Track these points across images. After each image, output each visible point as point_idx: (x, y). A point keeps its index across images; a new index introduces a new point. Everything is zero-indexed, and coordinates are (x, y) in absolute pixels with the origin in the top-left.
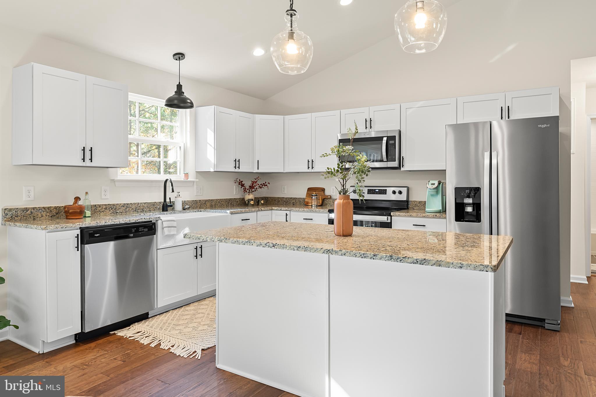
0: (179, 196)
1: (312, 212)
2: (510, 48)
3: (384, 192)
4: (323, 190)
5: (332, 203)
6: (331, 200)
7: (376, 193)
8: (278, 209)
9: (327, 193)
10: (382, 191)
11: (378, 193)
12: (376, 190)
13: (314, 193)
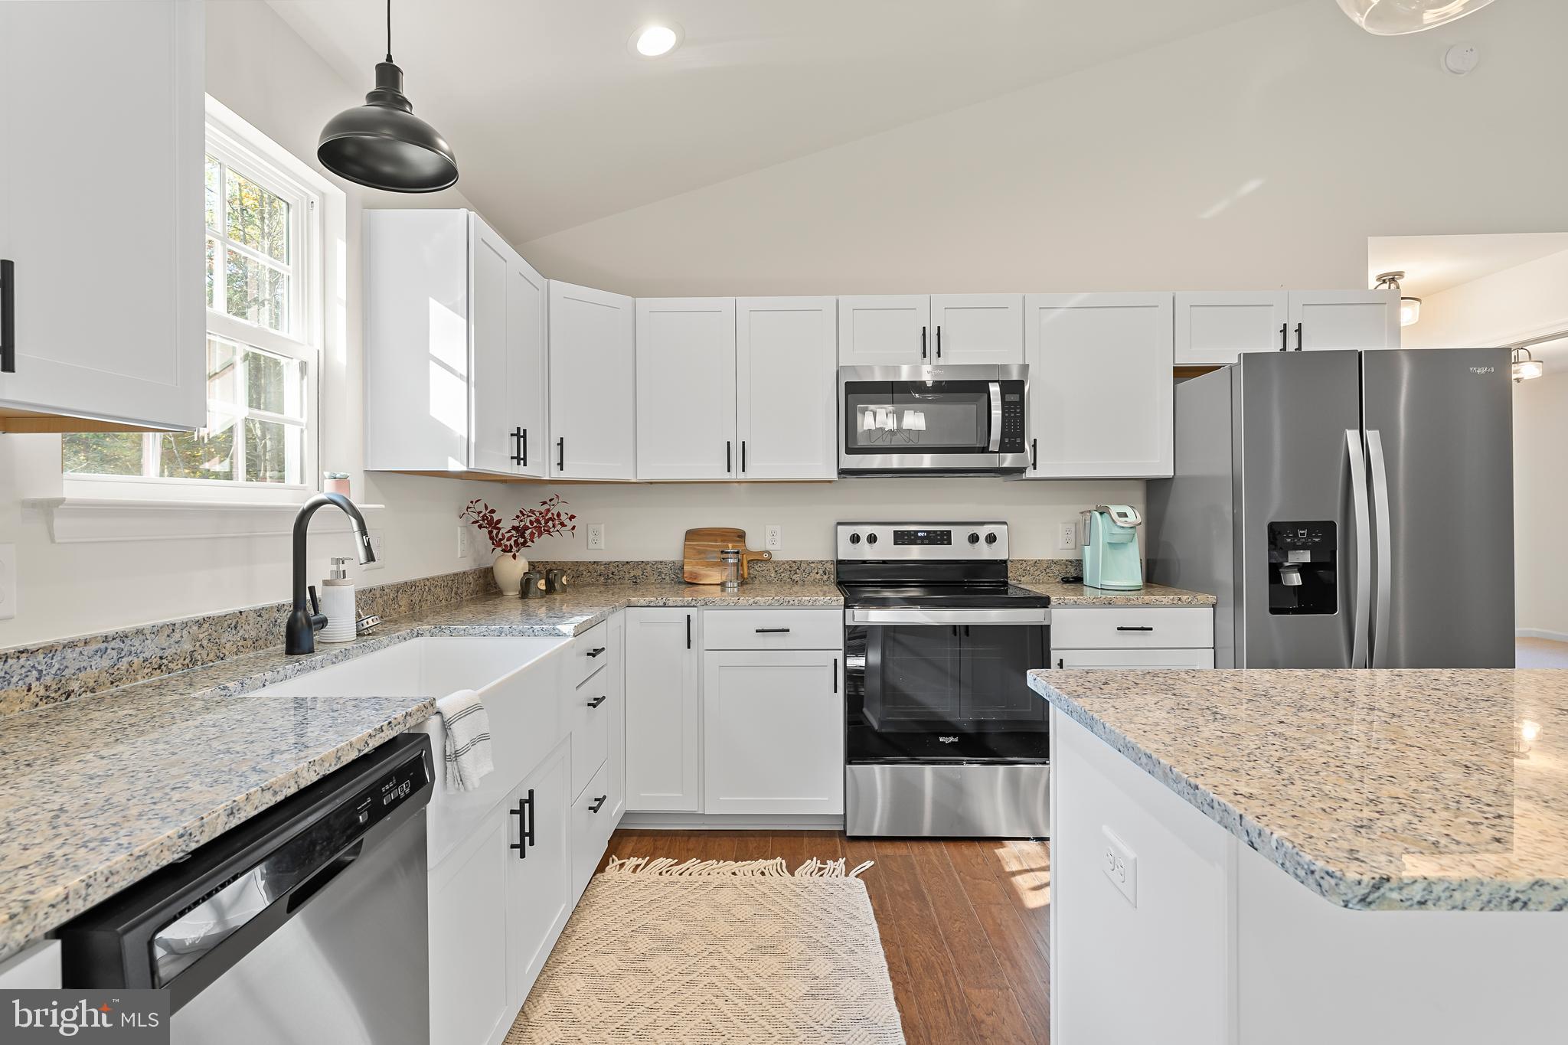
0: (344, 577)
1: (787, 607)
2: (1252, 186)
3: (944, 538)
4: (741, 536)
5: (773, 575)
6: (770, 566)
7: (919, 541)
8: (651, 604)
9: (754, 543)
10: (938, 535)
11: (926, 541)
12: (919, 534)
13: (730, 545)
